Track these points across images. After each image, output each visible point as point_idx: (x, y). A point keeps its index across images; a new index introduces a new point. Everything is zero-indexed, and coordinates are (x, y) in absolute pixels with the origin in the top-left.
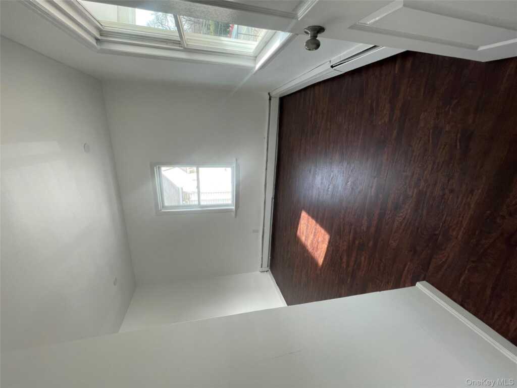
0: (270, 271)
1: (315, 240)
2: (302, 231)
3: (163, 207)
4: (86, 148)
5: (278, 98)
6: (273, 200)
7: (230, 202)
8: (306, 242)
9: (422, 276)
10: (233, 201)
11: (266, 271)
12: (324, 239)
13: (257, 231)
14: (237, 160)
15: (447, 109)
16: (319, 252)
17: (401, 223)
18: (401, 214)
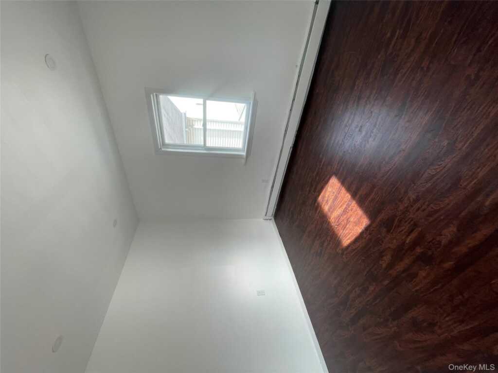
0: (273, 219)
1: (345, 216)
3: (163, 144)
8: (329, 213)
11: (270, 220)
12: (359, 221)
13: (267, 181)
16: (346, 232)
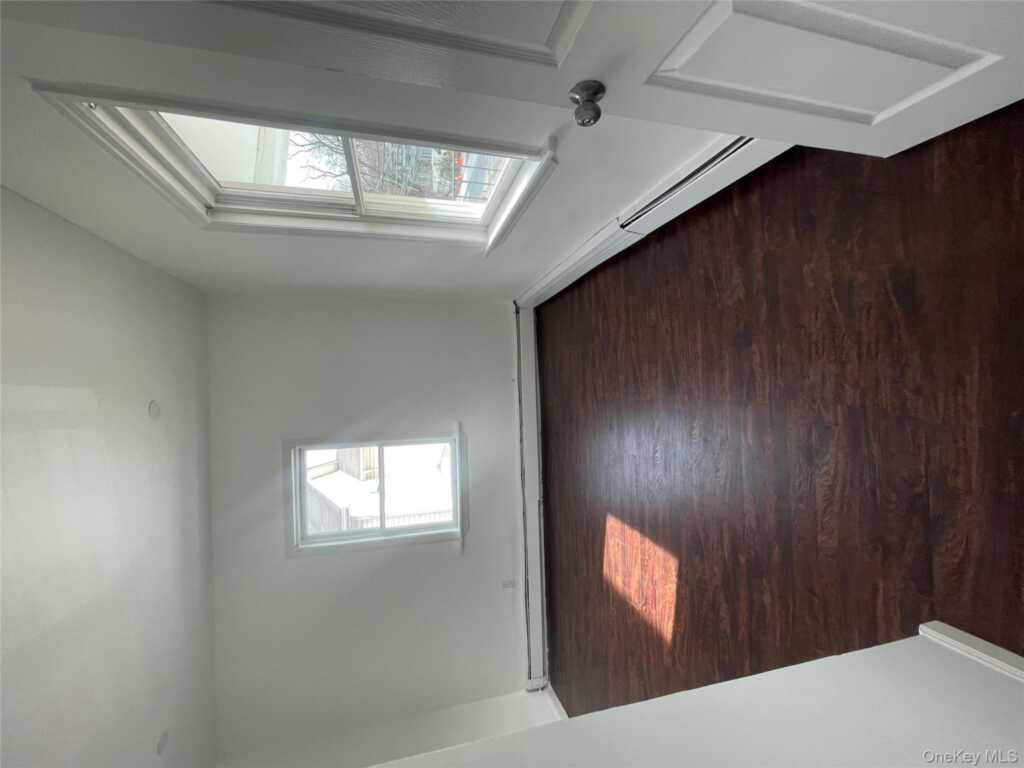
0: (550, 687)
1: (647, 577)
2: (613, 564)
3: (302, 539)
4: (154, 410)
5: (532, 310)
6: (542, 507)
7: (449, 518)
8: (626, 589)
9: (926, 608)
10: (455, 516)
11: (542, 688)
12: (666, 571)
13: (512, 584)
14: (460, 426)
15: (848, 246)
16: (659, 607)
17: (832, 488)
18: (825, 468)
